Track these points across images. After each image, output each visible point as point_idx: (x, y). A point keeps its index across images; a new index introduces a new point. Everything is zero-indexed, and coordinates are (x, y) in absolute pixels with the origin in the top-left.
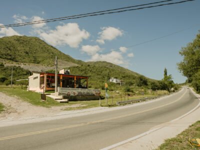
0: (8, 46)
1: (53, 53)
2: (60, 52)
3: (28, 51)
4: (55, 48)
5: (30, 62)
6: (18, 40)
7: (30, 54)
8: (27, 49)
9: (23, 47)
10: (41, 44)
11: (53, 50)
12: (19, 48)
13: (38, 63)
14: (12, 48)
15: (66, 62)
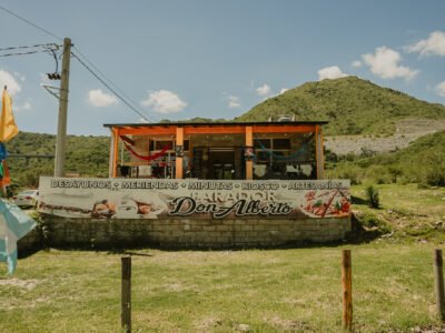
0: (294, 107)
1: (393, 105)
2: (412, 99)
3: (334, 111)
4: (398, 93)
5: (341, 133)
6: (313, 91)
7: (338, 117)
8: (333, 106)
9: (324, 103)
10: (362, 88)
11: (393, 98)
12: (315, 108)
13: (359, 133)
14: (301, 110)
15: (429, 121)
